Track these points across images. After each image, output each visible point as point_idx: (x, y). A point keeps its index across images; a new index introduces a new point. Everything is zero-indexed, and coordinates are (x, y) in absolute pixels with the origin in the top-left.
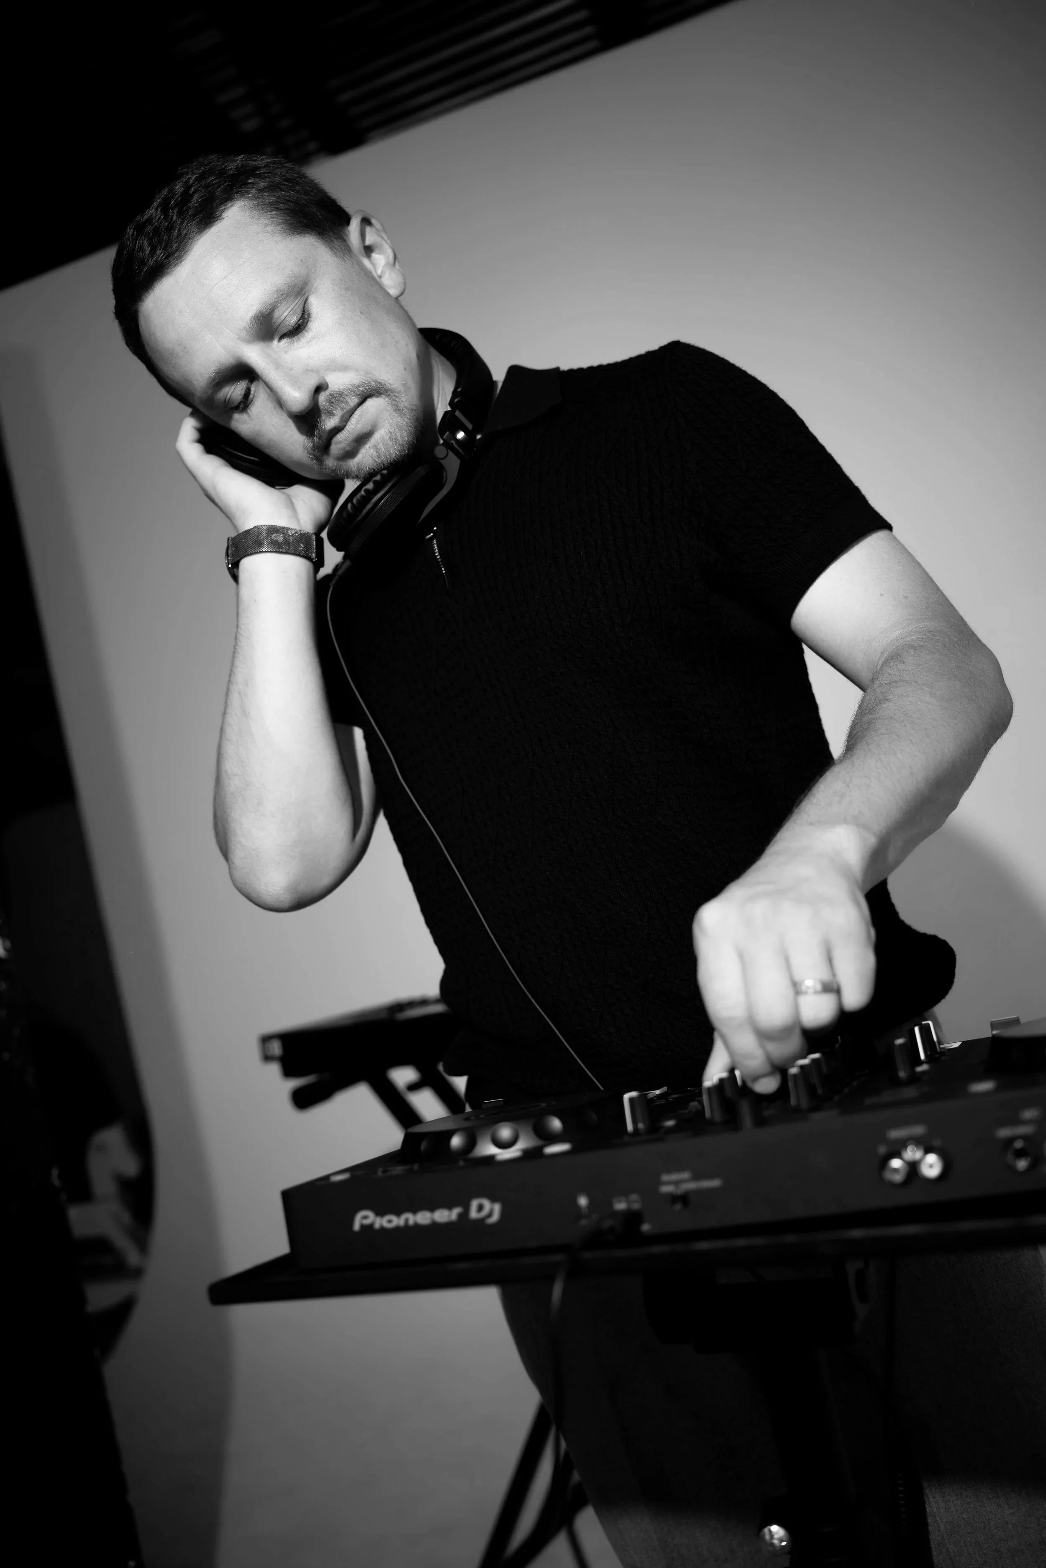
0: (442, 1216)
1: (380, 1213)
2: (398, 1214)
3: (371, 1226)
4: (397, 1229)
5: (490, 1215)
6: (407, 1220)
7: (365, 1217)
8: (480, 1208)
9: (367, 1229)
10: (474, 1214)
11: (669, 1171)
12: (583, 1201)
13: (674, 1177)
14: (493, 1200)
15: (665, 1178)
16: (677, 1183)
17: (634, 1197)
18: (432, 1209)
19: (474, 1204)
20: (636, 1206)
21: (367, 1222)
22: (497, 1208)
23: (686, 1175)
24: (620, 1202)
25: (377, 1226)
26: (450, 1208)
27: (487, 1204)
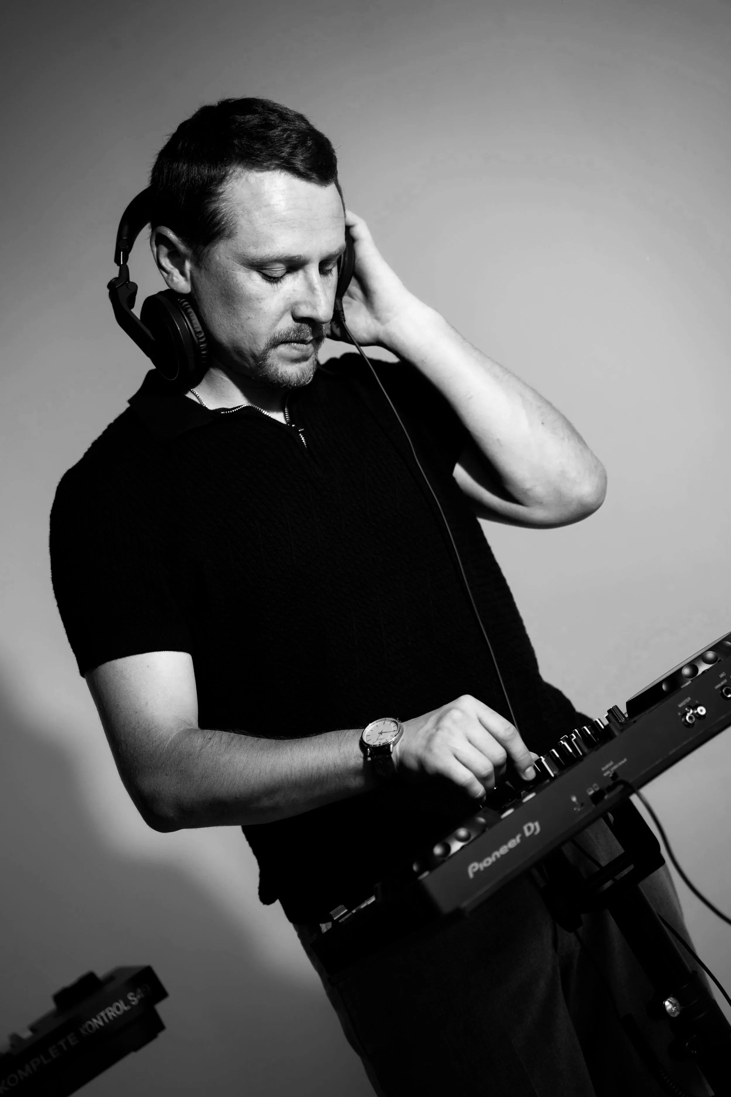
0: (513, 843)
1: (480, 860)
2: (490, 855)
3: (479, 870)
4: (493, 864)
5: (535, 829)
6: (496, 856)
7: (474, 867)
8: (529, 828)
9: (477, 873)
10: (527, 834)
11: (604, 766)
12: (574, 799)
13: (607, 766)
14: (533, 821)
15: (603, 769)
16: (609, 769)
17: (595, 785)
18: (506, 843)
19: (525, 828)
20: (597, 789)
21: (476, 870)
22: (537, 824)
23: (611, 763)
24: (590, 791)
25: (482, 868)
26: (514, 837)
27: (531, 825)
